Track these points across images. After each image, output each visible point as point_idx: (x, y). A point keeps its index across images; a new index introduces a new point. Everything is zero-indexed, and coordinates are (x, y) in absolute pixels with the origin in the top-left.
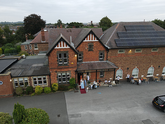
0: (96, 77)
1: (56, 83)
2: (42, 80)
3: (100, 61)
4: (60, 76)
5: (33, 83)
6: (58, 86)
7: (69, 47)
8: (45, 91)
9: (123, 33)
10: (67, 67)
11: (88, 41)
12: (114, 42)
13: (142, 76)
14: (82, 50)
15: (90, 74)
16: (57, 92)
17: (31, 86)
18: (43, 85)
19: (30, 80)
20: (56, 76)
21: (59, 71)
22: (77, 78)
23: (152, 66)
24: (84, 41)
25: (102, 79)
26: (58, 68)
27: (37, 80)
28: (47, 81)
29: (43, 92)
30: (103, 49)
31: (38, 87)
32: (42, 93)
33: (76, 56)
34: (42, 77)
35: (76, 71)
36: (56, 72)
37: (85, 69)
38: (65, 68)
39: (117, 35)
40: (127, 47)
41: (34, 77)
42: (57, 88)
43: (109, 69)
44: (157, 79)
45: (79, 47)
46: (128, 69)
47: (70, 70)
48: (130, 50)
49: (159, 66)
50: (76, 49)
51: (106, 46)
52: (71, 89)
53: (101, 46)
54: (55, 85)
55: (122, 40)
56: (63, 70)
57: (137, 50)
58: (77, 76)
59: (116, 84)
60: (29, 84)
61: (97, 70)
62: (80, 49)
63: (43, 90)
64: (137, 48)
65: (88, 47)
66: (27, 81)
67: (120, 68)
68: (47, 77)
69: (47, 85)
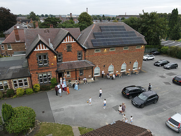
0: (76, 75)
1: (37, 84)
2: (23, 82)
3: (79, 61)
4: (41, 77)
5: (13, 86)
6: (39, 86)
7: (48, 49)
8: (27, 92)
9: (99, 33)
10: (47, 68)
11: (66, 42)
12: (91, 43)
13: (117, 72)
14: (62, 51)
15: (70, 74)
16: (39, 92)
17: (12, 89)
18: (24, 87)
19: (10, 83)
20: (37, 77)
21: (40, 72)
22: (58, 78)
23: (124, 62)
24: (62, 42)
25: (82, 77)
26: (39, 70)
27: (18, 83)
28: (28, 83)
29: (25, 93)
30: (81, 49)
31: (19, 89)
32: (23, 94)
33: (55, 57)
34: (23, 79)
35: (57, 71)
36: (37, 73)
37: (65, 69)
38: (45, 69)
39: (93, 35)
40: (102, 47)
41: (15, 80)
42: (38, 88)
43: (87, 67)
44: (129, 73)
45: (58, 48)
46: (104, 66)
47: (51, 70)
48: (105, 50)
49: (130, 62)
50: (55, 50)
51: (84, 47)
52: (53, 88)
53: (79, 47)
54: (36, 86)
55: (98, 41)
56: (43, 71)
57: (111, 49)
58: (58, 76)
59: (94, 81)
60: (9, 87)
61: (76, 69)
62: (59, 50)
63: (25, 91)
64: (111, 47)
65: (67, 48)
66: (6, 84)
67: (97, 66)
68: (28, 79)
69: (29, 87)
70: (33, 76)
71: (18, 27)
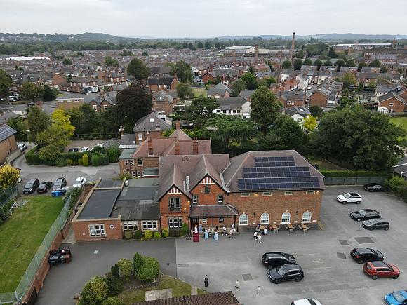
1: (166, 228)
2: (152, 224)
3: (218, 205)
4: (171, 221)
5: (142, 227)
6: (169, 231)
7: (181, 193)
8: (155, 236)
9: (251, 170)
10: (179, 212)
11: (204, 183)
13: (275, 223)
14: (198, 193)
15: (207, 219)
16: (167, 238)
17: (140, 230)
18: (153, 229)
19: (140, 224)
20: (167, 221)
21: (170, 215)
22: (190, 224)
23: (287, 211)
24: (199, 184)
25: (222, 224)
26: (170, 213)
27: (147, 224)
28: (157, 226)
29: (153, 238)
31: (147, 232)
32: (151, 238)
33: (189, 201)
34: (152, 222)
35: (189, 217)
36: (167, 217)
37: (199, 215)
38: (176, 213)
39: (242, 173)
40: (252, 191)
41: (144, 221)
42: (167, 234)
43: (227, 216)
44: (292, 229)
45: (194, 189)
46: (255, 214)
47: (183, 215)
48: (256, 195)
49: (297, 212)
50: (190, 192)
51: (225, 190)
52: (183, 235)
53: (219, 189)
54: (165, 231)
56: (174, 215)
57: (265, 194)
58: (190, 222)
60: (138, 227)
61: (213, 216)
62: (194, 192)
63: (153, 235)
64: (264, 191)
65: (204, 190)
66: (136, 224)
67: (244, 213)
68: (157, 221)
69: (157, 230)
70: (163, 219)
71: (152, 120)
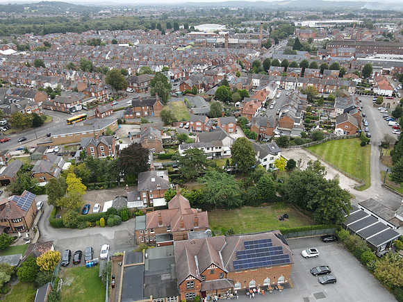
2: (174, 298)
3: (220, 280)
7: (195, 279)
9: (242, 252)
11: (210, 268)
12: (232, 265)
22: (201, 295)
23: (267, 278)
24: (207, 269)
26: (187, 290)
27: (170, 299)
30: (223, 272)
33: (200, 283)
35: (200, 291)
36: (185, 293)
37: (207, 289)
38: (192, 290)
39: (236, 255)
46: (245, 281)
47: (195, 291)
49: (275, 277)
51: (225, 270)
53: (220, 270)
57: (252, 270)
65: (210, 272)
67: (238, 282)
70: (182, 294)
71: (153, 180)
